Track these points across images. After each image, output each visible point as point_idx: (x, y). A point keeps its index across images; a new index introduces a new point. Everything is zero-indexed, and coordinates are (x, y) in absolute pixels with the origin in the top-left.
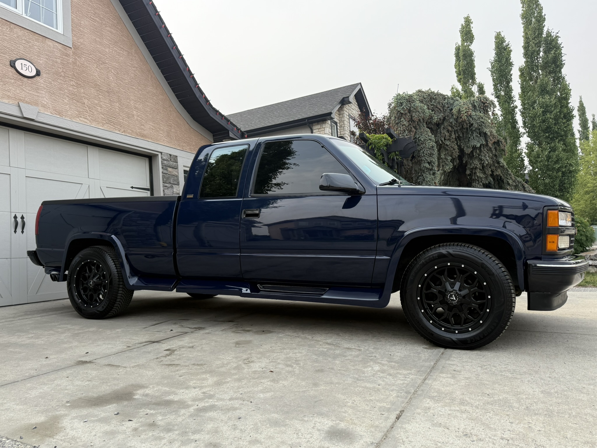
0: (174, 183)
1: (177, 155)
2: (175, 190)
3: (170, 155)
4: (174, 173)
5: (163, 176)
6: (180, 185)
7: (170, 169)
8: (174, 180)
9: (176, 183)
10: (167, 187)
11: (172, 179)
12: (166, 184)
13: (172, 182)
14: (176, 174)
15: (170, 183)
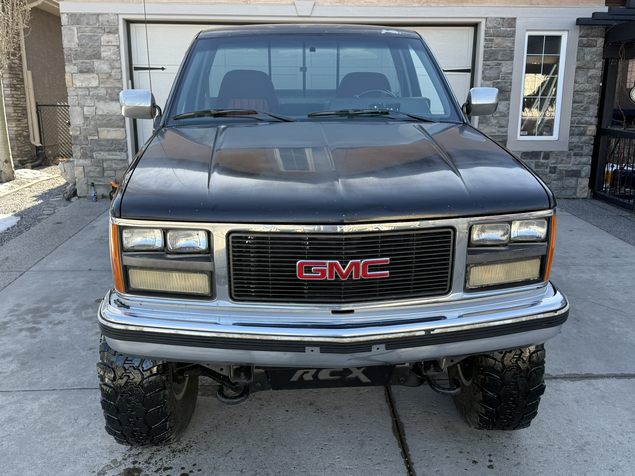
0: (505, 58)
1: (515, 17)
2: (503, 69)
3: (503, 19)
4: (504, 45)
5: (484, 51)
6: (514, 61)
7: (497, 40)
8: (504, 54)
9: (507, 59)
10: (489, 66)
11: (501, 53)
12: (488, 62)
13: (500, 58)
14: (510, 45)
15: (496, 60)
